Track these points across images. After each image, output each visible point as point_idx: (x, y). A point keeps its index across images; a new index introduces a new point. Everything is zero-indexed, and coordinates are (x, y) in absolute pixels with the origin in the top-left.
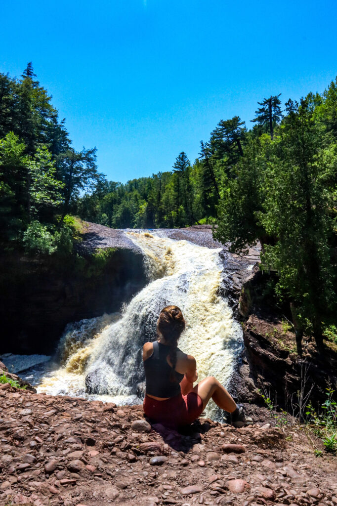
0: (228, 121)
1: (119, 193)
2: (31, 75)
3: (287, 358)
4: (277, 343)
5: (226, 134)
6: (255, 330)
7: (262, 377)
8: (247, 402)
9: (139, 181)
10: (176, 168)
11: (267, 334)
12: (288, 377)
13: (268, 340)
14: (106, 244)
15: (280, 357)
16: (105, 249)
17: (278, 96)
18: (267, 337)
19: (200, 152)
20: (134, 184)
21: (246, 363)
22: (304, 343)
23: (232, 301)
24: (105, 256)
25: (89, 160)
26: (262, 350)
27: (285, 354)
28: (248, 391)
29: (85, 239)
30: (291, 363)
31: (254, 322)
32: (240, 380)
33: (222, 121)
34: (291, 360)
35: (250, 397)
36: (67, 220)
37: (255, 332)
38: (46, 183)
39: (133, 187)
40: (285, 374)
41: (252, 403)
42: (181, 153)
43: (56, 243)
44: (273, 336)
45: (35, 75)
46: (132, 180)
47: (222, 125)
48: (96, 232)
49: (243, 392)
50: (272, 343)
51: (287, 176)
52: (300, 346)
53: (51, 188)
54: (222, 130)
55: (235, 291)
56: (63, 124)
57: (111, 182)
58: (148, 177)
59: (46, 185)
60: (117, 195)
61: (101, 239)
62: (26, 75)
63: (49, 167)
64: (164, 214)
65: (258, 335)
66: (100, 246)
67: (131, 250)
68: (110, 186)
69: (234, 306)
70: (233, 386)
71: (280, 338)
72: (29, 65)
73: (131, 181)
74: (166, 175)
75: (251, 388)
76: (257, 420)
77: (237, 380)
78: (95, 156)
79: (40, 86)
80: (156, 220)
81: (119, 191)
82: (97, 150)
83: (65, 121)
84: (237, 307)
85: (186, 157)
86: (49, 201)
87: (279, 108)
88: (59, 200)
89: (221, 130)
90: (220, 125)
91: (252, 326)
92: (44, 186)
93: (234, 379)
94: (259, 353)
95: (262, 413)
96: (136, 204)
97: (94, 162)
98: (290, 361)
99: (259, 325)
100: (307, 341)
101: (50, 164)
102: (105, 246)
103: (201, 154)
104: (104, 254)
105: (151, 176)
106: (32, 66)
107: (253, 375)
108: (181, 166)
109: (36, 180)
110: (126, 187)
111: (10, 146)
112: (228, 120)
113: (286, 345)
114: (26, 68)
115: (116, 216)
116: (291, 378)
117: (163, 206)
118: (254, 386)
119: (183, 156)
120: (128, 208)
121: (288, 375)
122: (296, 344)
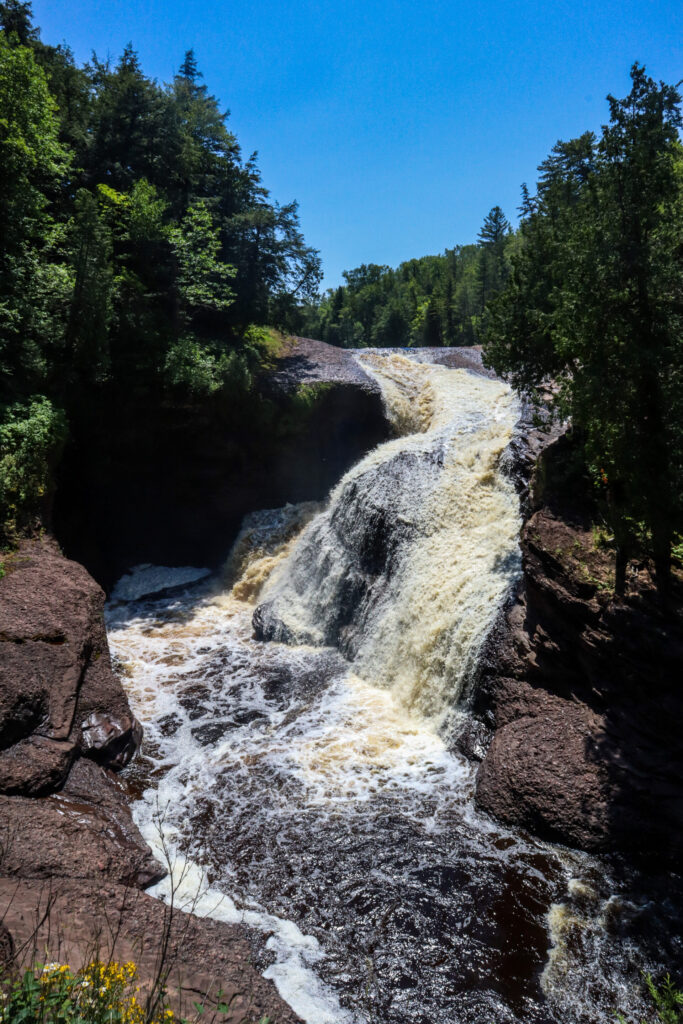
0: (571, 144)
1: (385, 286)
2: (193, 75)
3: (592, 598)
4: (575, 569)
5: (567, 168)
6: (539, 541)
7: (543, 632)
8: (512, 675)
9: (421, 262)
10: (484, 236)
11: (558, 551)
12: (590, 636)
13: (560, 561)
14: (315, 376)
15: (578, 597)
16: (311, 385)
17: (677, 86)
18: (559, 556)
19: (521, 205)
20: (412, 269)
21: (521, 603)
22: (630, 571)
23: (521, 483)
24: (311, 398)
25: (287, 225)
26: (547, 582)
27: (588, 591)
28: (516, 656)
29: (282, 368)
30: (598, 610)
31: (540, 527)
32: (506, 635)
33: (559, 143)
34: (600, 602)
35: (520, 667)
36: (256, 335)
37: (537, 546)
38: (204, 268)
39: (410, 273)
40: (584, 629)
41: (521, 678)
42: (494, 209)
43: (222, 376)
44: (570, 554)
45: (200, 74)
46: (408, 260)
47: (560, 151)
48: (305, 354)
49: (506, 657)
50: (567, 567)
51: (588, 234)
52: (621, 575)
53: (215, 277)
54: (559, 160)
55: (528, 464)
56: (253, 163)
57: (370, 266)
58: (436, 255)
59: (205, 272)
60: (382, 288)
61: (310, 368)
62: (184, 76)
63: (209, 239)
64: (458, 322)
65: (542, 551)
66: (303, 381)
67: (360, 386)
68: (369, 273)
69: (524, 491)
70: (492, 643)
71: (582, 560)
72: (189, 55)
73: (406, 263)
74: (468, 250)
75: (522, 650)
76: (524, 712)
77: (500, 634)
78: (296, 217)
79: (209, 93)
80: (444, 333)
81: (385, 281)
82: (298, 205)
83: (257, 156)
84: (527, 493)
85: (502, 216)
86: (210, 301)
87: (677, 110)
88: (227, 298)
89: (557, 161)
90: (555, 150)
91: (534, 534)
92: (200, 273)
93: (495, 631)
94: (541, 585)
95: (536, 701)
96: (412, 304)
97: (296, 228)
98: (597, 605)
99: (548, 532)
100: (636, 567)
101: (211, 235)
102: (312, 380)
103: (522, 209)
104: (309, 394)
105: (443, 253)
106: (195, 57)
107: (529, 626)
108: (491, 232)
109: (187, 263)
110: (397, 274)
111: (139, 206)
112: (572, 141)
113: (593, 574)
114: (183, 62)
115: (379, 325)
116: (594, 638)
117: (456, 306)
118: (528, 647)
119: (497, 215)
120: (398, 312)
121: (589, 631)
122: (614, 571)
